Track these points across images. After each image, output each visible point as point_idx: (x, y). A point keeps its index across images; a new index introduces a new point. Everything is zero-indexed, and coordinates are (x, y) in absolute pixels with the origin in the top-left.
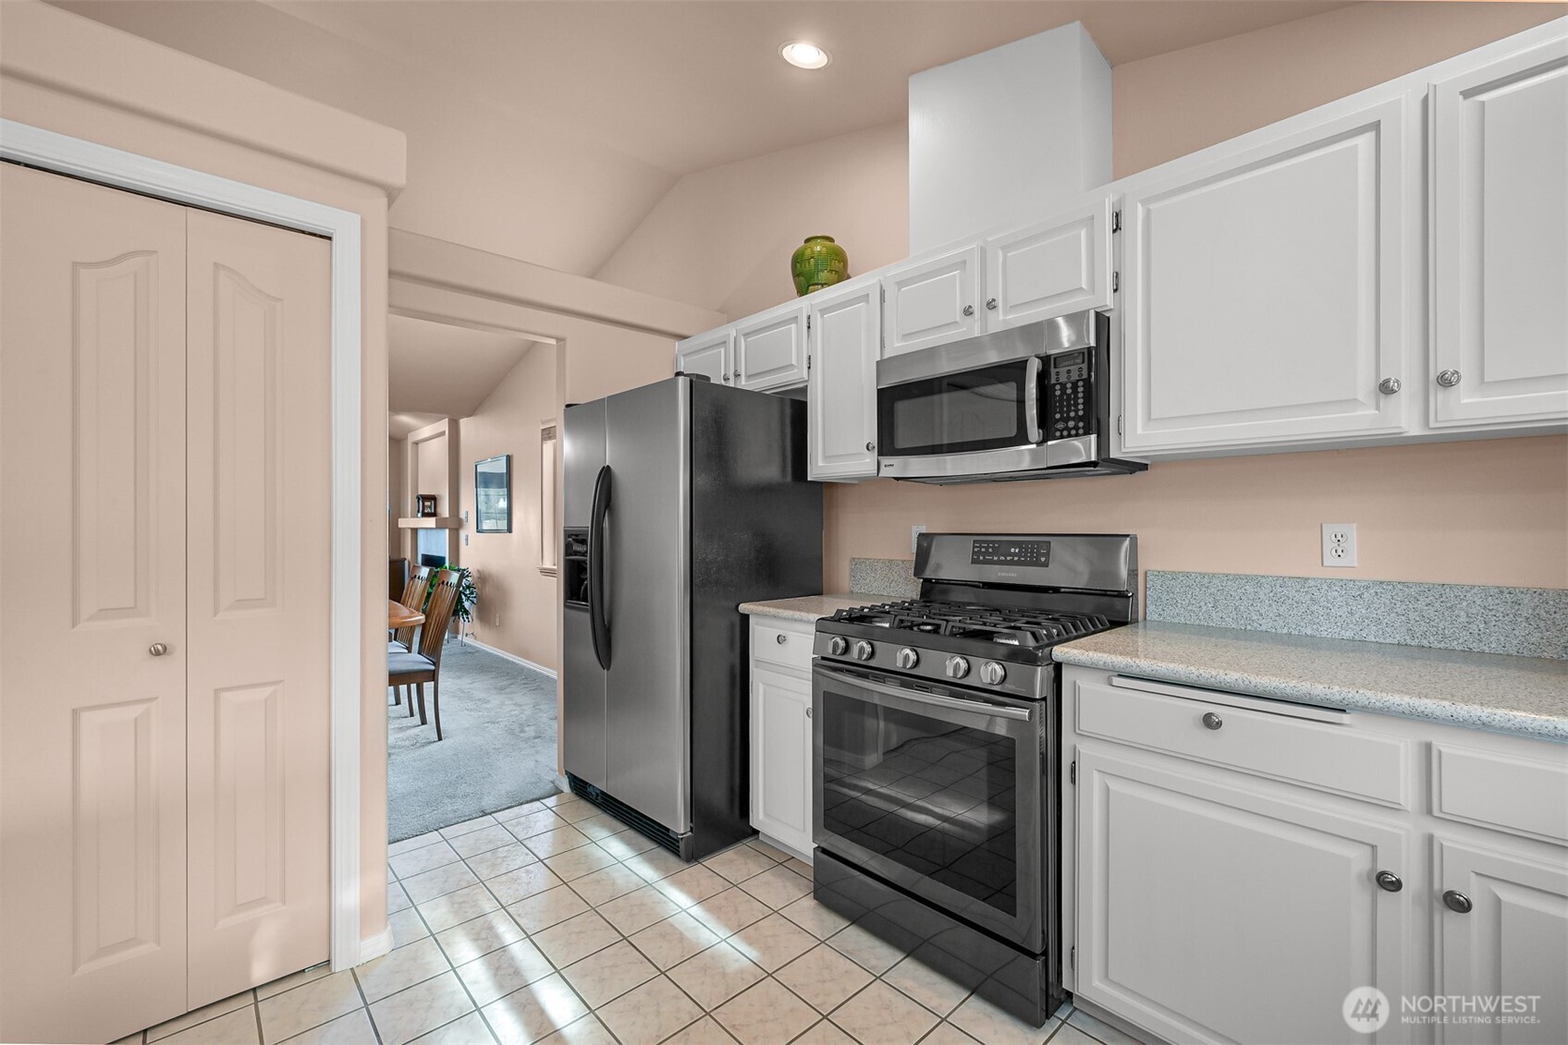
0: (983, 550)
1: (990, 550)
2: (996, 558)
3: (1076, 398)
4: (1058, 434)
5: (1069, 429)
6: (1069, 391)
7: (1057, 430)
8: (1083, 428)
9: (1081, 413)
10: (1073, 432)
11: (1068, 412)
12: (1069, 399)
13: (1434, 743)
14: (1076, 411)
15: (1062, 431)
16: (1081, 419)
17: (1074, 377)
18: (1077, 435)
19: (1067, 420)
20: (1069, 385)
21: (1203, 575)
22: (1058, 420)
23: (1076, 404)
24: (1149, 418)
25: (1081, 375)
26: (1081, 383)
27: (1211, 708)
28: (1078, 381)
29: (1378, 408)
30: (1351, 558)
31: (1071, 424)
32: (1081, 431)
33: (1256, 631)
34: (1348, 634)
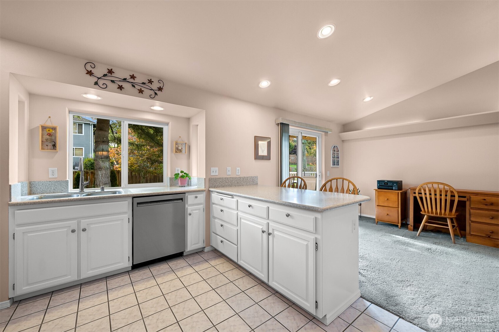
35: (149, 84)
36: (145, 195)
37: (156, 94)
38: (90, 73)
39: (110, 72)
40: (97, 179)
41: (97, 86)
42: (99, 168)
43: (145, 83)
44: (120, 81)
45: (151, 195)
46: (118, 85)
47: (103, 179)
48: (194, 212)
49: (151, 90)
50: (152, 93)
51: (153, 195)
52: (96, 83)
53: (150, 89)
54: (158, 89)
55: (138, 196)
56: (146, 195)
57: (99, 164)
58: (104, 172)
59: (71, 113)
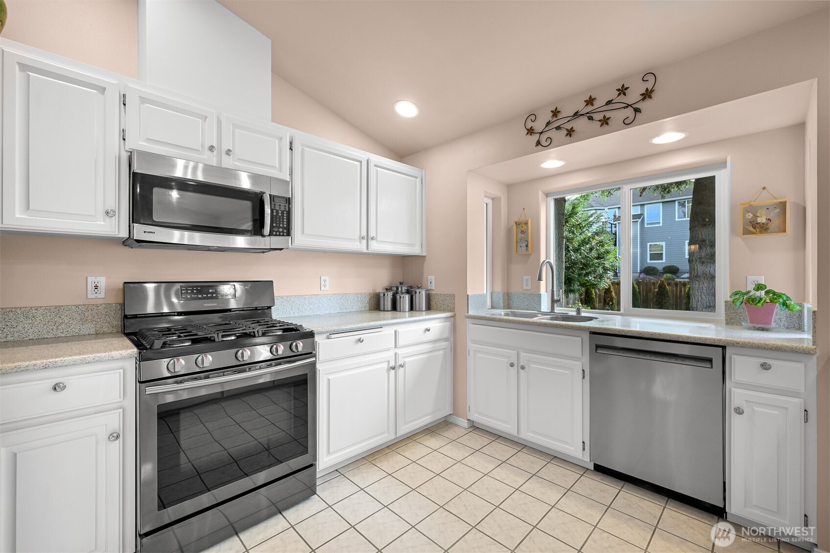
0: (189, 291)
1: (195, 291)
2: (200, 296)
3: (283, 219)
4: (274, 233)
5: (280, 232)
6: (280, 214)
7: (274, 231)
8: (286, 233)
9: (285, 226)
10: (282, 234)
11: (279, 224)
12: (280, 219)
13: (398, 330)
14: (283, 224)
15: (276, 232)
16: (285, 228)
17: (283, 209)
18: (283, 235)
19: (280, 227)
20: (280, 212)
21: (287, 297)
22: (275, 227)
23: (283, 222)
24: (303, 233)
25: (285, 209)
26: (285, 212)
27: (359, 337)
28: (284, 211)
29: (360, 243)
30: (327, 288)
31: (281, 230)
32: (285, 234)
33: (304, 316)
34: (327, 312)
35: (622, 98)
36: (611, 333)
37: (637, 110)
38: (531, 131)
39: (555, 113)
40: (693, 297)
41: (540, 147)
42: (696, 276)
43: (612, 100)
44: (568, 121)
45: (623, 334)
46: (566, 129)
47: (704, 297)
48: (756, 409)
49: (627, 107)
50: (630, 112)
51: (629, 334)
52: (538, 143)
53: (624, 108)
54: (642, 97)
55: (597, 331)
56: (613, 333)
57: (696, 268)
58: (705, 283)
59: (550, 197)
